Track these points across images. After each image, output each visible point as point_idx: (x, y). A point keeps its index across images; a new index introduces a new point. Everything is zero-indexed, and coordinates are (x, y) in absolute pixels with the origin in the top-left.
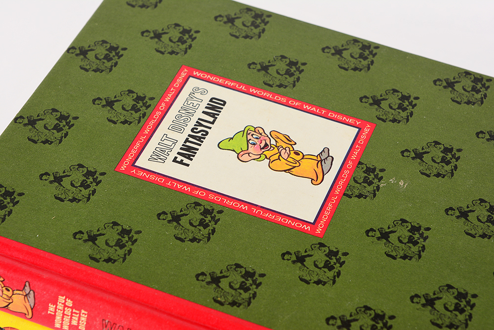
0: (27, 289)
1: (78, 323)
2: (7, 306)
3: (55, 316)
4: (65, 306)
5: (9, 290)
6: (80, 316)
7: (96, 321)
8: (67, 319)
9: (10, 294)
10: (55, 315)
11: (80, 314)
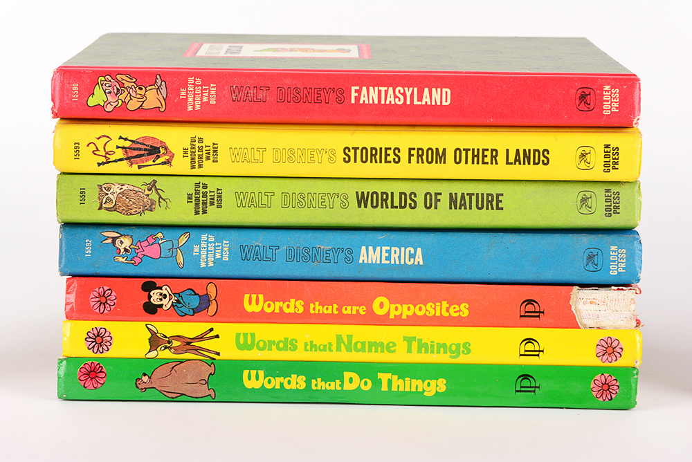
0: (159, 81)
1: (209, 98)
2: (141, 106)
3: (186, 100)
4: (195, 85)
5: (141, 89)
6: (210, 90)
7: (225, 90)
8: (198, 99)
9: (142, 92)
10: (187, 97)
11: (209, 89)
